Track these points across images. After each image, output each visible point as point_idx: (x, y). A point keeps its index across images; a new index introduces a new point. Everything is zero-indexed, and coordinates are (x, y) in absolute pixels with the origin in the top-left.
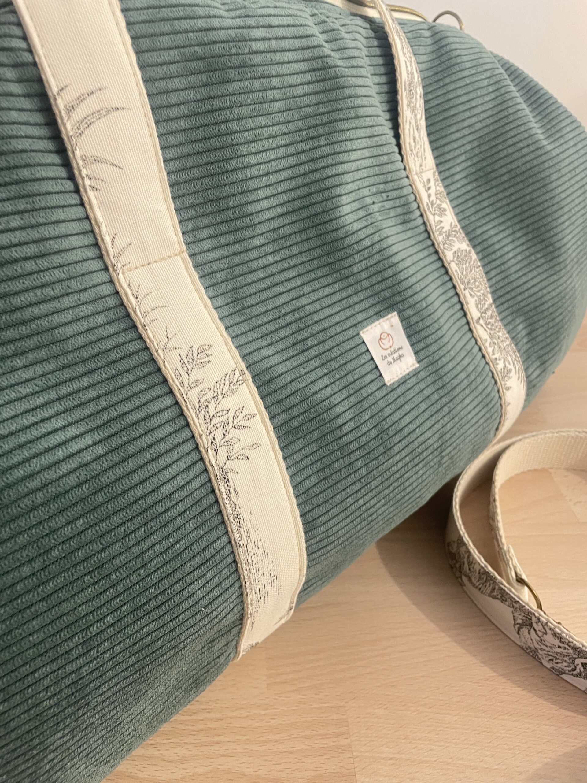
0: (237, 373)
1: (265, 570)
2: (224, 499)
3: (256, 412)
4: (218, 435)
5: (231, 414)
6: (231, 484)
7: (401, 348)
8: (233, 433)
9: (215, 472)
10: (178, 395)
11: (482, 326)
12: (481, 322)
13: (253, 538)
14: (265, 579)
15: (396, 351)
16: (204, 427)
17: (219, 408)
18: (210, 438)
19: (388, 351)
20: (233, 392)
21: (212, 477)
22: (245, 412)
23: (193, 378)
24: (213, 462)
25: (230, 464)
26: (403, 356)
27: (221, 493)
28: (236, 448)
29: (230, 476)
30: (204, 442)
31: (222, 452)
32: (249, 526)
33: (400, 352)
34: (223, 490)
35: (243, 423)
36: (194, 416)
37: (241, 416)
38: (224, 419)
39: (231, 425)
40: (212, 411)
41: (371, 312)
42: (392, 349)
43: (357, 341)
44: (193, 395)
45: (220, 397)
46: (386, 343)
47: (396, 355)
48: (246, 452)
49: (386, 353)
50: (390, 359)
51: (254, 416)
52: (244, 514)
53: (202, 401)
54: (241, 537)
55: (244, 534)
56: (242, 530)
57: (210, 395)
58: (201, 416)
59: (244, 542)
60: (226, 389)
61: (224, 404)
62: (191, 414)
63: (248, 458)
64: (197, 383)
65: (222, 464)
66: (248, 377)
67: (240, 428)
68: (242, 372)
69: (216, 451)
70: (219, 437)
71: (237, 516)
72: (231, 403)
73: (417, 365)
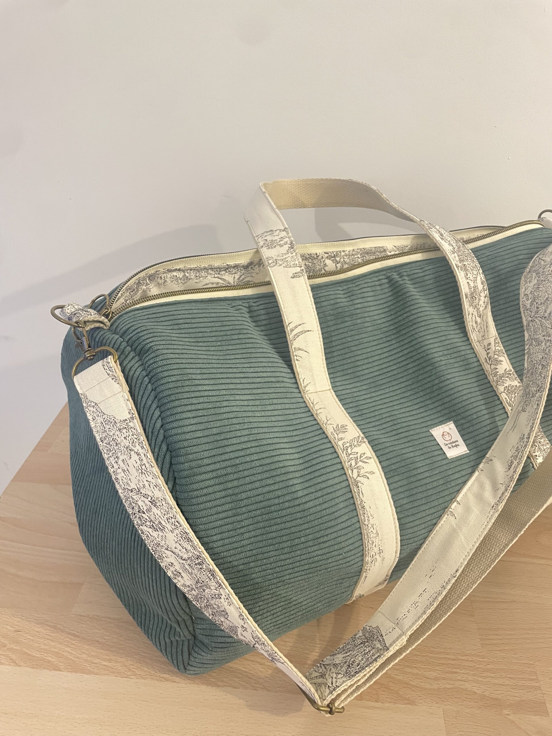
0: (361, 438)
2: (356, 495)
5: (359, 455)
6: (360, 489)
7: (457, 441)
8: (360, 464)
9: (352, 480)
10: (333, 443)
13: (372, 521)
15: (453, 442)
16: (346, 458)
17: (353, 451)
18: (349, 463)
19: (449, 442)
20: (359, 446)
21: (350, 483)
22: (366, 456)
23: (339, 437)
24: (351, 475)
25: (359, 479)
26: (458, 445)
27: (355, 492)
28: (362, 471)
29: (359, 484)
30: (346, 465)
31: (355, 471)
32: (369, 515)
33: (457, 443)
35: (365, 460)
37: (364, 457)
38: (355, 456)
39: (359, 459)
40: (349, 452)
41: (436, 421)
42: (451, 441)
43: (428, 434)
44: (340, 443)
45: (353, 446)
46: (447, 438)
47: (454, 444)
48: (367, 475)
50: (450, 446)
51: (371, 458)
52: (367, 507)
53: (345, 446)
54: (365, 519)
55: (367, 518)
56: (365, 515)
57: (348, 445)
58: (345, 452)
59: (366, 523)
60: (356, 443)
61: (355, 450)
62: (340, 452)
63: (368, 478)
64: (342, 439)
65: (355, 478)
66: (365, 440)
67: (364, 462)
68: (363, 438)
69: (352, 471)
70: (353, 464)
71: (363, 507)
72: (358, 450)
73: (468, 452)
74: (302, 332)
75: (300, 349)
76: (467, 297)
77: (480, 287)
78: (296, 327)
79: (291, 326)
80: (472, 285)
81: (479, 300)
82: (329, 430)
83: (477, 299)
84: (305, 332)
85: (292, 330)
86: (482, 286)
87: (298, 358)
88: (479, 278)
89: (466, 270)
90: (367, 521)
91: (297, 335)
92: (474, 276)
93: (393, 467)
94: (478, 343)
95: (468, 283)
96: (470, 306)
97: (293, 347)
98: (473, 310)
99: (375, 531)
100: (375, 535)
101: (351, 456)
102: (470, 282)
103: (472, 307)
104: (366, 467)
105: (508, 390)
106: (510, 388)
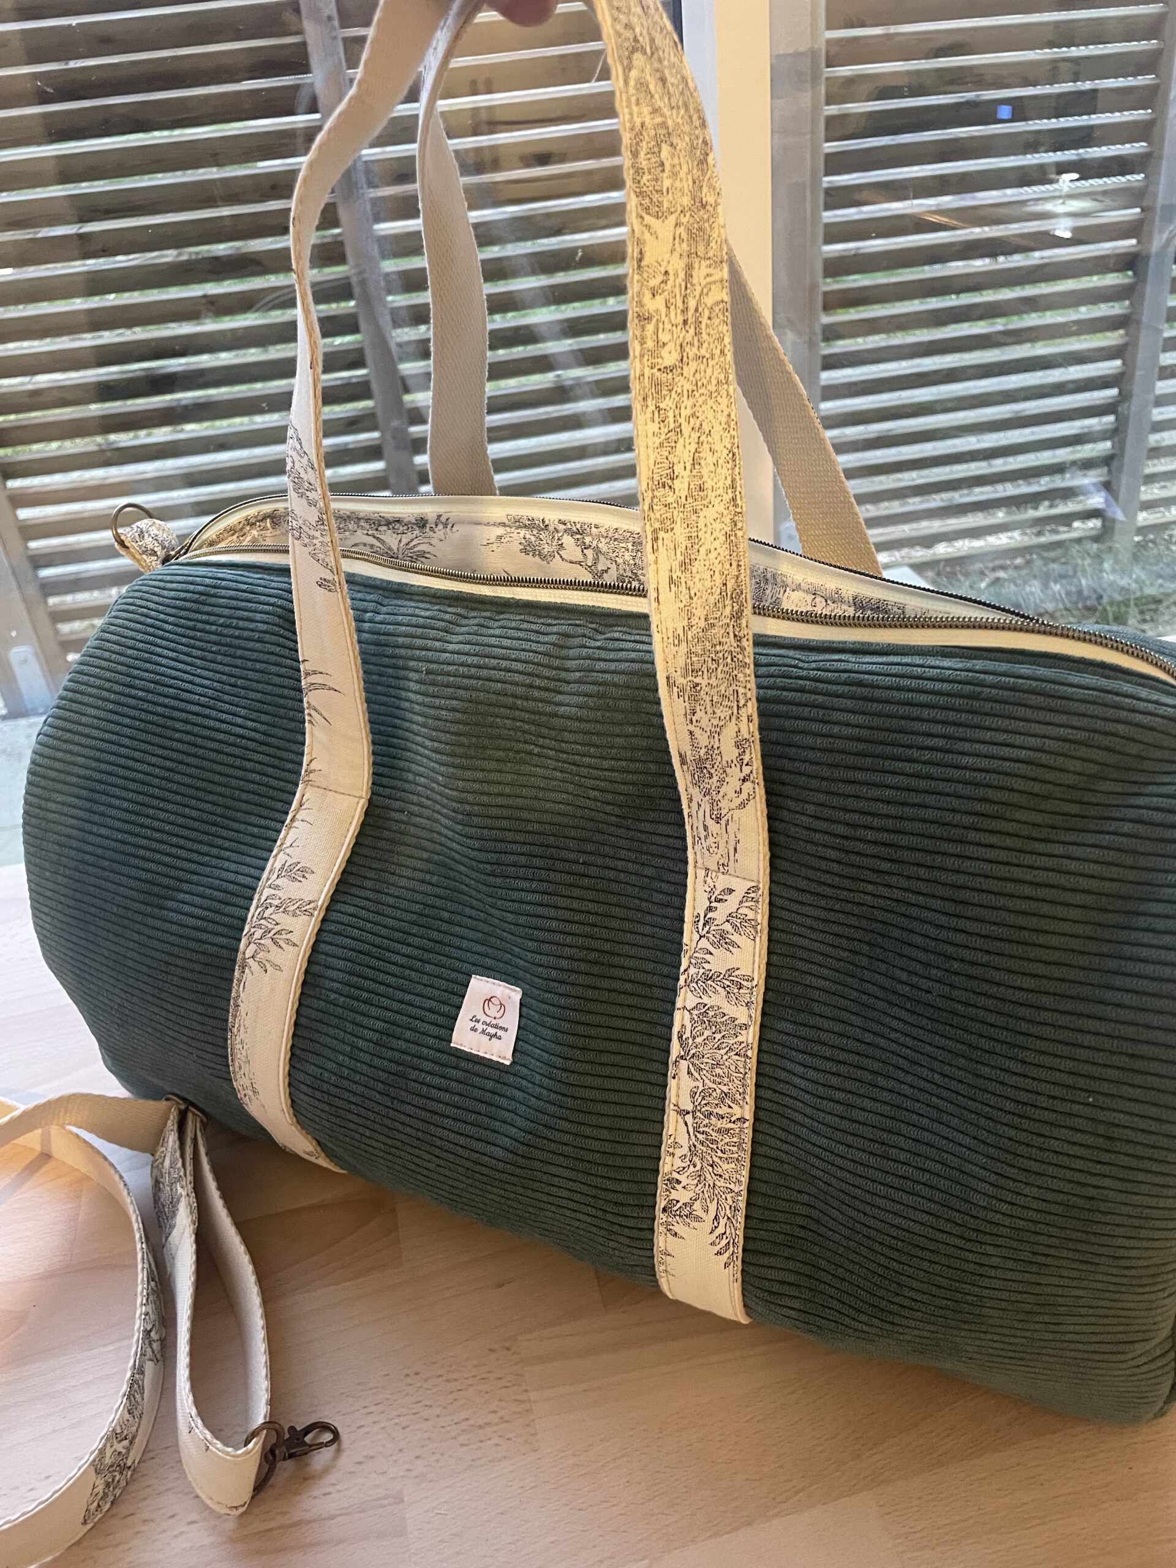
2: (234, 982)
3: (298, 944)
4: (259, 933)
5: (278, 928)
6: (245, 976)
8: (267, 941)
9: (240, 957)
10: (260, 884)
15: (496, 1026)
16: (255, 918)
17: (274, 916)
18: (253, 930)
19: (488, 1020)
22: (289, 936)
23: (278, 881)
24: (244, 948)
25: (251, 961)
26: (500, 1038)
27: (235, 976)
28: (262, 955)
29: (247, 970)
30: (247, 928)
31: (252, 949)
32: (242, 1022)
33: (500, 1033)
34: (238, 975)
35: (281, 943)
36: (256, 905)
37: (284, 936)
38: (270, 926)
39: (271, 935)
40: (265, 914)
42: (494, 1022)
43: (461, 978)
45: (281, 910)
46: (492, 1011)
47: (492, 1031)
48: (268, 965)
49: (483, 1018)
50: (480, 1027)
51: (295, 945)
52: (243, 1009)
54: (234, 1024)
55: (237, 1025)
56: (237, 1020)
57: (276, 902)
58: (259, 910)
60: (292, 908)
61: (280, 917)
62: (254, 904)
63: (266, 971)
64: (277, 888)
65: (247, 956)
66: (319, 916)
67: (276, 943)
68: (315, 908)
69: (250, 943)
70: (257, 935)
71: (238, 1006)
72: (285, 921)
73: (510, 1063)
76: (683, 762)
77: (730, 752)
80: (703, 740)
81: (721, 781)
82: (275, 861)
83: (715, 778)
86: (736, 752)
88: (730, 731)
89: (694, 698)
92: (715, 722)
96: (693, 784)
98: (701, 796)
100: (243, 1059)
101: (263, 921)
102: (698, 732)
104: (275, 955)
105: (704, 1015)
106: (711, 1013)
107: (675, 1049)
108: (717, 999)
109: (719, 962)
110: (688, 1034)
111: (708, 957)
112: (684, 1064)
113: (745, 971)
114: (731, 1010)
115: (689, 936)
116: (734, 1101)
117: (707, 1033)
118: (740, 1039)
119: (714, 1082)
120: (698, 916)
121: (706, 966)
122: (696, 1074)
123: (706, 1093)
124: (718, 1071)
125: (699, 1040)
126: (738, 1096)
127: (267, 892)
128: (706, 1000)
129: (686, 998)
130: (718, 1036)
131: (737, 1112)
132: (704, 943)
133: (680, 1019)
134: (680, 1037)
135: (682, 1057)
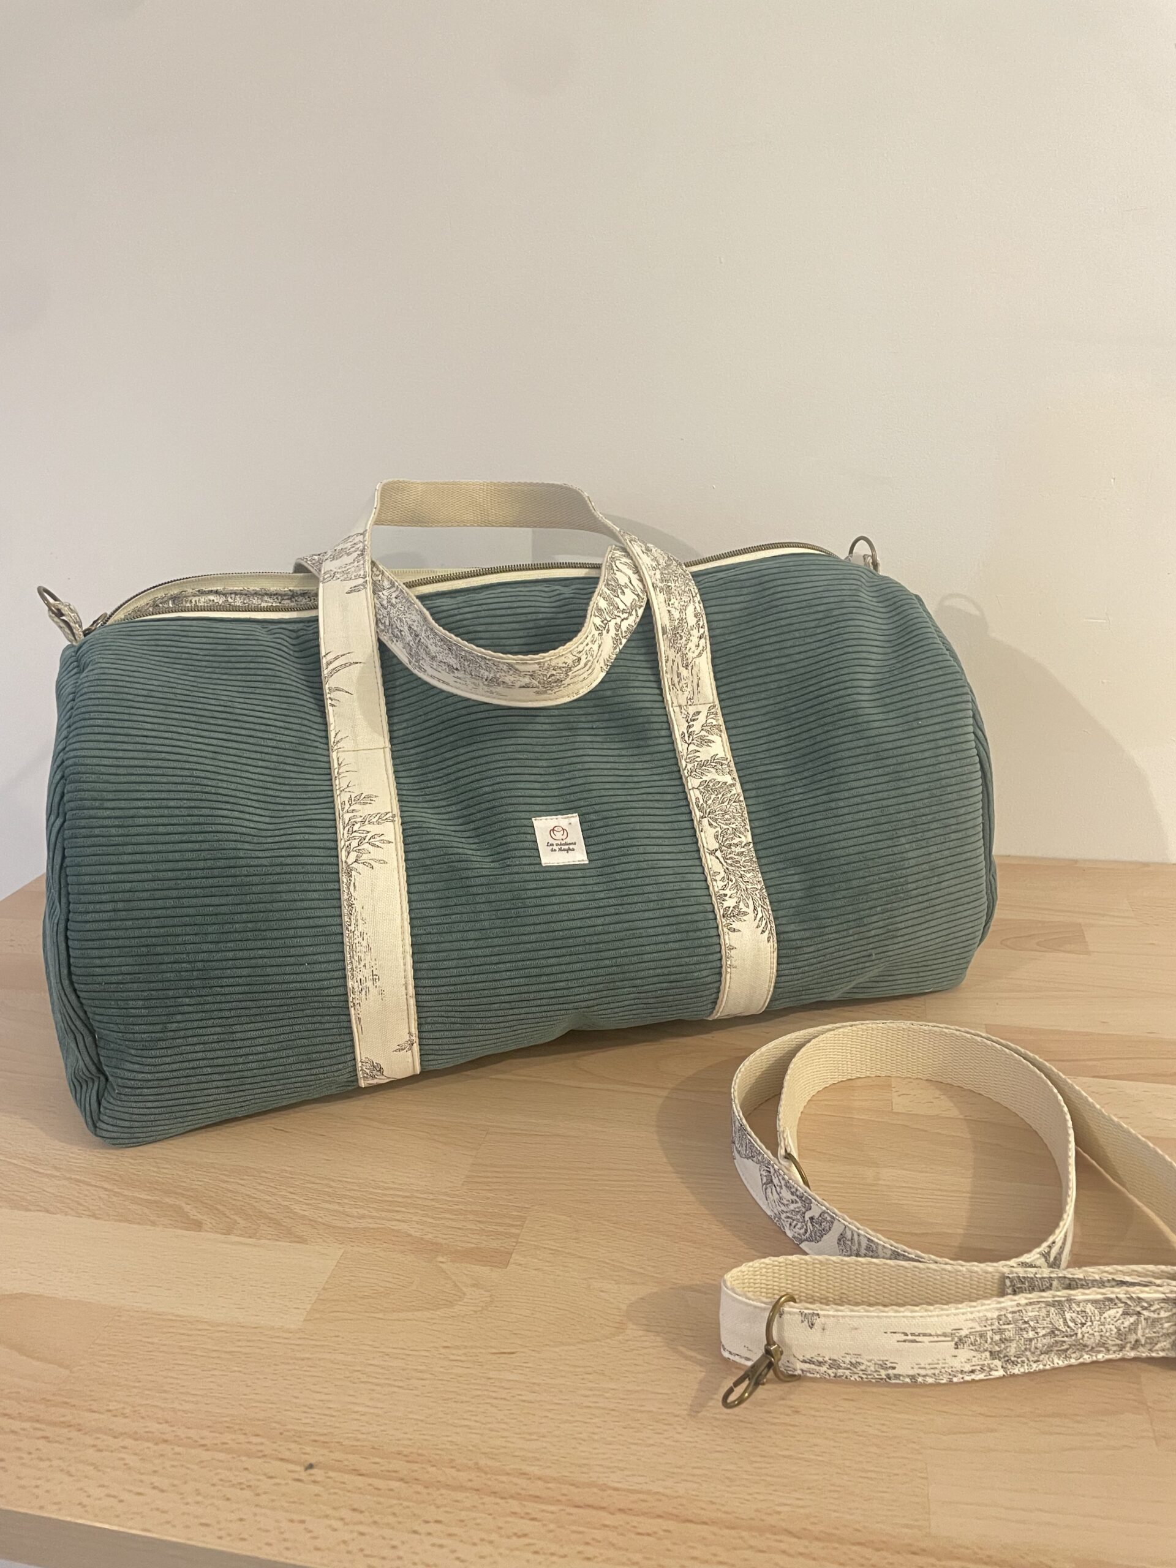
0: (390, 815)
1: (367, 962)
2: (344, 887)
3: (393, 841)
4: (354, 843)
5: (369, 835)
6: (353, 879)
8: (366, 846)
9: (342, 867)
10: (337, 814)
11: (717, 858)
12: (718, 854)
13: (361, 928)
14: (367, 973)
16: (346, 835)
17: (362, 828)
18: (347, 843)
20: (381, 824)
21: (340, 869)
22: (382, 838)
23: (352, 808)
24: (344, 859)
25: (355, 865)
27: (343, 883)
28: (365, 857)
29: (354, 873)
30: (341, 844)
31: (353, 856)
32: (359, 918)
34: (345, 880)
35: (377, 843)
36: (342, 827)
37: (379, 839)
38: (363, 835)
39: (367, 841)
40: (356, 828)
43: (526, 822)
45: (367, 823)
48: (372, 862)
51: (391, 843)
52: (357, 905)
53: (352, 821)
54: (351, 922)
55: (353, 922)
56: (352, 917)
57: (360, 819)
58: (347, 829)
59: (352, 928)
60: (374, 820)
61: (367, 827)
62: (340, 826)
63: (372, 868)
64: (355, 811)
65: (350, 863)
66: (398, 820)
67: (373, 845)
68: (394, 816)
69: (349, 853)
70: (353, 845)
71: (351, 905)
72: (374, 829)
73: (587, 862)
74: (345, 665)
75: (338, 689)
76: (664, 633)
77: (691, 620)
78: (336, 658)
79: (330, 657)
80: (676, 614)
81: (688, 639)
82: (341, 799)
83: (684, 638)
84: (351, 664)
85: (328, 664)
87: (333, 702)
90: (353, 925)
91: (336, 670)
92: (681, 602)
93: (428, 862)
94: (677, 709)
95: (669, 611)
96: (670, 647)
97: (327, 686)
98: (675, 654)
99: (364, 943)
100: (365, 950)
101: (354, 834)
102: (672, 609)
103: (673, 650)
104: (375, 853)
105: (706, 787)
106: (711, 784)
107: (697, 814)
108: (711, 775)
109: (705, 754)
110: (701, 802)
111: (697, 754)
112: (705, 821)
113: (721, 755)
114: (721, 778)
115: (681, 746)
116: (740, 833)
117: (713, 796)
118: (733, 792)
119: (726, 824)
120: (683, 733)
121: (698, 759)
122: (714, 824)
123: (724, 833)
124: (727, 816)
125: (710, 802)
126: (742, 829)
127: (347, 817)
128: (705, 778)
129: (692, 783)
130: (720, 796)
131: (744, 840)
132: (692, 747)
133: (694, 795)
134: (697, 806)
135: (702, 817)
